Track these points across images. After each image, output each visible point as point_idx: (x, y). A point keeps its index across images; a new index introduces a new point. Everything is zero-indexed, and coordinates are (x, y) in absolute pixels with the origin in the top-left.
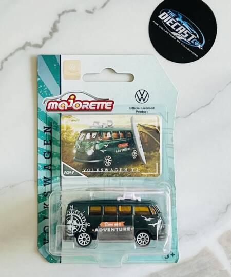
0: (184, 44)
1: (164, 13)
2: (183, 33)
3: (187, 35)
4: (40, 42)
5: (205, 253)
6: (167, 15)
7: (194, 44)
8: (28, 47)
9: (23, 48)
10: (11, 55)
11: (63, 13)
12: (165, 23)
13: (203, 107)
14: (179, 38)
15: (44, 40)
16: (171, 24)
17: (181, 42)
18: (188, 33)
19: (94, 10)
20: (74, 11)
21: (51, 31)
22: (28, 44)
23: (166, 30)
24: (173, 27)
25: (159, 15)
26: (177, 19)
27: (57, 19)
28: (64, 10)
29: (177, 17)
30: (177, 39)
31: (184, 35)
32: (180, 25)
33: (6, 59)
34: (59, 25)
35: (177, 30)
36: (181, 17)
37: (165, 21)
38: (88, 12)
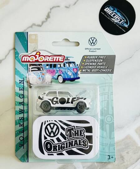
0: (118, 25)
1: (107, 8)
2: (117, 19)
3: (120, 20)
4: (41, 24)
5: (128, 137)
6: (109, 9)
7: (123, 25)
8: (34, 27)
9: (31, 27)
11: (53, 7)
12: (108, 13)
13: (128, 59)
14: (115, 21)
15: (43, 23)
16: (111, 14)
17: (117, 24)
18: (120, 19)
19: (69, 6)
20: (58, 6)
21: (46, 17)
22: (34, 25)
23: (108, 17)
24: (112, 15)
25: (105, 9)
26: (114, 11)
27: (50, 11)
28: (53, 6)
29: (114, 10)
30: (114, 22)
31: (118, 20)
32: (116, 14)
35: (114, 17)
36: (116, 10)
37: (108, 12)
38: (66, 7)
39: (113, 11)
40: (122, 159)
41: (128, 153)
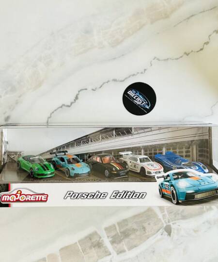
10: (55, 110)
33: (53, 112)
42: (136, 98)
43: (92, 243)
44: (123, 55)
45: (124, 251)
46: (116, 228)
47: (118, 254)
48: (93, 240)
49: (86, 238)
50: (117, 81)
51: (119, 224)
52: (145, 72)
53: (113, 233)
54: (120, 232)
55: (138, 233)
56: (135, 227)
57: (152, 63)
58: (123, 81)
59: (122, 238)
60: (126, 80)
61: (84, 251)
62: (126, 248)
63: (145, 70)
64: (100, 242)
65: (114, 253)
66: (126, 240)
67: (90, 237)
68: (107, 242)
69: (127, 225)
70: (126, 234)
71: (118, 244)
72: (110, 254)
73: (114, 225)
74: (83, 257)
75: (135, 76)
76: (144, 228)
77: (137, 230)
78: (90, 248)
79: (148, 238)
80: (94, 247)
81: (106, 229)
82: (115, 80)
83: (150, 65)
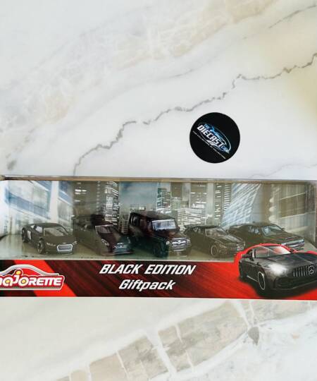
3: (218, 143)
4: (109, 145)
7: (223, 149)
8: (99, 148)
9: (96, 149)
10: (87, 153)
11: (127, 123)
12: (202, 133)
14: (212, 144)
15: (112, 143)
16: (207, 134)
18: (218, 141)
20: (134, 122)
21: (117, 136)
22: (100, 146)
24: (207, 136)
25: (198, 127)
26: (211, 131)
27: (122, 127)
28: (127, 121)
29: (211, 129)
31: (216, 142)
32: (213, 135)
33: (83, 157)
34: (123, 133)
35: (210, 139)
36: (214, 129)
38: (145, 123)
39: (209, 130)
40: (218, 335)
41: (226, 326)
42: (211, 136)
43: (140, 354)
44: (191, 71)
45: (187, 366)
46: (176, 332)
47: (178, 371)
48: (142, 350)
49: (131, 346)
50: (182, 110)
51: (180, 325)
52: (224, 97)
53: (171, 340)
54: (183, 339)
55: (209, 339)
56: (205, 330)
57: (235, 83)
58: (191, 110)
59: (184, 347)
60: (195, 109)
61: (127, 366)
62: (190, 362)
63: (224, 94)
64: (152, 352)
65: (172, 369)
66: (192, 350)
67: (136, 345)
68: (162, 352)
69: (193, 327)
70: (190, 341)
71: (178, 355)
72: (166, 371)
73: (173, 328)
74: (126, 375)
75: (208, 103)
76: (218, 332)
77: (208, 336)
78: (137, 362)
79: (224, 347)
80: (143, 360)
81: (161, 333)
82: (179, 109)
83: (232, 87)
